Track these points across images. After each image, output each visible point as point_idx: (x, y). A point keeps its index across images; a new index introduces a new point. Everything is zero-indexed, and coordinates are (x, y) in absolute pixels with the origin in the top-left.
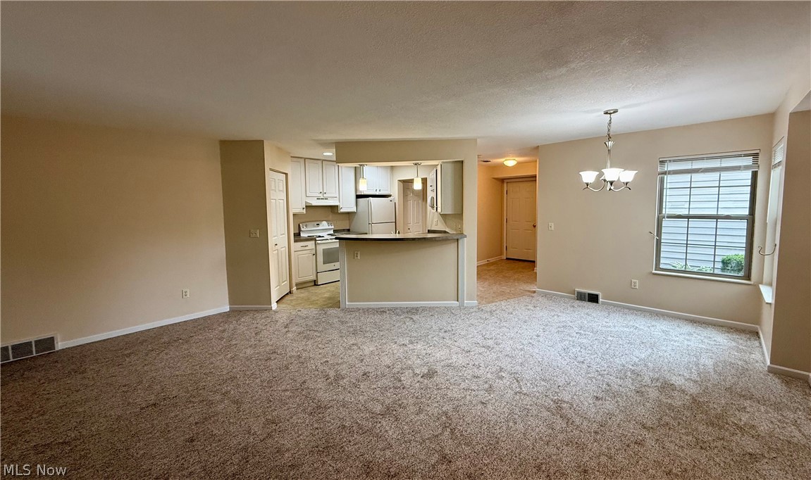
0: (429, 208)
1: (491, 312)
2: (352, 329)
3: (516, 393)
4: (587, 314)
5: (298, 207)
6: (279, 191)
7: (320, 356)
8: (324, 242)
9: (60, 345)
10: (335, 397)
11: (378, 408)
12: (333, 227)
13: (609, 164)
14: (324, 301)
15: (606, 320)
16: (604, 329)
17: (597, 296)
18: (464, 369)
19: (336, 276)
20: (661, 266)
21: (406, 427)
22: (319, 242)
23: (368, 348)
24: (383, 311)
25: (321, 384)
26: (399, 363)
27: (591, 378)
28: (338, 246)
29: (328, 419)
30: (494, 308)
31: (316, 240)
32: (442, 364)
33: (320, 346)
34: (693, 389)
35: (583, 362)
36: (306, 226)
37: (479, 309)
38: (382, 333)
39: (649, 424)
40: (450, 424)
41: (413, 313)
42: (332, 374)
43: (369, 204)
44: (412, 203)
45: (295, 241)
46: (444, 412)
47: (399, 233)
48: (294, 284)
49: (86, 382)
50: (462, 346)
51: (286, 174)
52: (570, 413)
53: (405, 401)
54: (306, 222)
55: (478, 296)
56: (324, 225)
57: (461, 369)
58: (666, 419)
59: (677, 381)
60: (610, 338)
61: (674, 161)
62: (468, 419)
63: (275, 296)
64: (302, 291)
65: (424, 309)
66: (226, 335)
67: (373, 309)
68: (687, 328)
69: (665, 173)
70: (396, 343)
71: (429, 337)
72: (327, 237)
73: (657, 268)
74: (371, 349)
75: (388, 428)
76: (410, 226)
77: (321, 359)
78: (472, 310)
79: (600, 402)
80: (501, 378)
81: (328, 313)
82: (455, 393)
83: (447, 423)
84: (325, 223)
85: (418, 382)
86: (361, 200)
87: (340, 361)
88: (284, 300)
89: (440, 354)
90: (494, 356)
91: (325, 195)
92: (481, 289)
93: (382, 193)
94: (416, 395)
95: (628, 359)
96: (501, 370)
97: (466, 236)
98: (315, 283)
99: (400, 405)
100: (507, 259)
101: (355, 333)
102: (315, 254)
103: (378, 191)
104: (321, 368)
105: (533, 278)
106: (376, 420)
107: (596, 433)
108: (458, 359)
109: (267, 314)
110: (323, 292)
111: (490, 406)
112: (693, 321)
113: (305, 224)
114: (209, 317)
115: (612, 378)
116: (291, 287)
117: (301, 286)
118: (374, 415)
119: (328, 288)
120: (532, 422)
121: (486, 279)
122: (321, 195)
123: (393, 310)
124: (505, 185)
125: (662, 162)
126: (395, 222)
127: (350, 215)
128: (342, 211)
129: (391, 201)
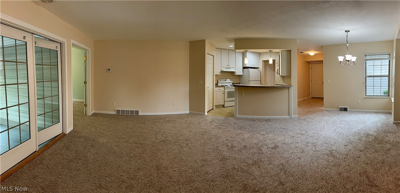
0: (276, 74)
1: (304, 120)
2: (239, 127)
3: (314, 151)
4: (343, 116)
5: (217, 72)
6: (210, 64)
7: (225, 137)
8: (228, 88)
9: (140, 114)
10: (231, 155)
11: (251, 162)
12: (232, 82)
13: (347, 53)
14: (227, 114)
15: (350, 117)
16: (349, 120)
17: (347, 108)
18: (291, 144)
19: (233, 104)
20: (367, 95)
21: (263, 171)
22: (226, 88)
23: (246, 135)
24: (254, 120)
25: (225, 149)
26: (261, 143)
27: (343, 139)
28: (234, 90)
29: (227, 164)
30: (306, 118)
31: (224, 87)
32: (281, 143)
33: (225, 132)
34: (375, 134)
35: (341, 134)
37: (299, 119)
38: (253, 129)
39: (362, 149)
40: (284, 169)
41: (268, 121)
42: (230, 145)
43: (249, 71)
44: (269, 72)
45: (216, 87)
46: (281, 164)
47: (262, 84)
48: (214, 106)
49: (146, 127)
50: (290, 135)
51: (213, 56)
52: (335, 154)
53: (263, 159)
55: (298, 113)
56: (228, 80)
57: (290, 144)
58: (367, 146)
59: (371, 132)
60: (351, 123)
61: (369, 55)
62: (292, 166)
63: (206, 110)
64: (218, 109)
65: (274, 119)
66: (187, 122)
67: (250, 119)
68: (374, 115)
69: (366, 60)
70: (260, 134)
71: (276, 131)
72: (229, 86)
73: (366, 95)
74: (248, 136)
75: (255, 171)
76: (267, 82)
77: (225, 138)
78: (295, 119)
79: (347, 146)
80: (308, 146)
81: (229, 119)
82: (286, 155)
83: (283, 168)
84: (229, 80)
85: (270, 151)
86: (245, 70)
87: (234, 140)
88: (210, 112)
89: (280, 139)
90: (305, 137)
91: (229, 67)
92: (300, 110)
93: (255, 66)
94: (268, 157)
95: (357, 129)
96: (308, 143)
97: (292, 86)
98: (223, 106)
99: (261, 161)
100: (312, 98)
101: (241, 128)
102: (224, 93)
103: (253, 65)
104: (225, 142)
105: (322, 105)
106: (249, 167)
107: (345, 158)
108: (288, 140)
109: (203, 116)
110: (227, 110)
111: (302, 159)
112: (376, 113)
113: (220, 80)
114: (182, 114)
115: (351, 137)
117: (217, 107)
118: (248, 165)
119: (229, 109)
120: (320, 161)
121: (302, 106)
122: (227, 66)
123: (259, 120)
124: (310, 65)
125: (365, 55)
126: (261, 81)
127: (240, 76)
128: (236, 74)
129: (259, 70)
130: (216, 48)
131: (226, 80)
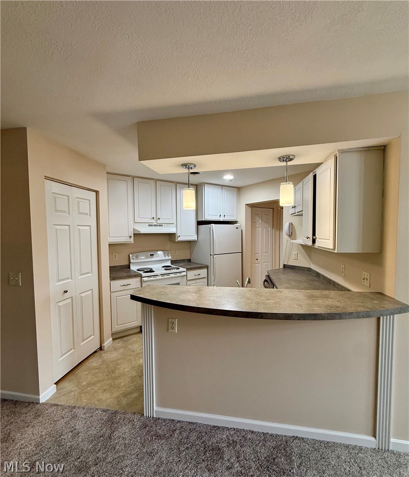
5: (122, 236)
8: (152, 278)
12: (170, 257)
22: (146, 279)
31: (141, 276)
36: (137, 257)
43: (211, 232)
44: (263, 231)
45: (112, 280)
48: (107, 332)
51: (97, 192)
54: (138, 252)
56: (159, 255)
72: (157, 272)
76: (259, 256)
84: (160, 253)
86: (202, 227)
91: (159, 221)
93: (227, 219)
103: (222, 216)
113: (135, 255)
116: (101, 342)
117: (118, 336)
122: (153, 221)
126: (242, 252)
127: (190, 244)
128: (179, 239)
129: (237, 228)
130: (108, 173)
131: (153, 255)
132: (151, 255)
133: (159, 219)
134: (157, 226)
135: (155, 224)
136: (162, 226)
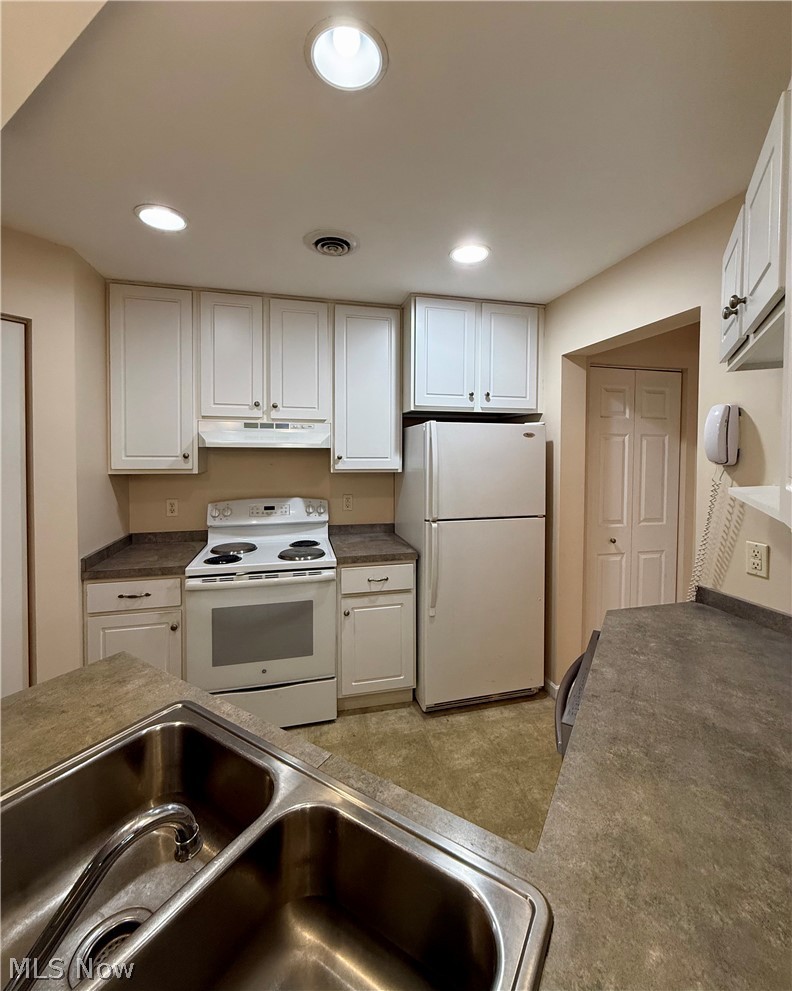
8: (217, 584)
12: (325, 517)
31: (184, 575)
43: (426, 446)
56: (289, 510)
76: (620, 529)
84: (289, 504)
86: (417, 430)
91: (274, 414)
93: (497, 405)
103: (480, 397)
122: (256, 413)
126: (548, 517)
128: (340, 466)
129: (529, 435)
131: (272, 508)
132: (266, 508)
133: (275, 407)
134: (270, 426)
135: (265, 421)
136: (287, 426)
